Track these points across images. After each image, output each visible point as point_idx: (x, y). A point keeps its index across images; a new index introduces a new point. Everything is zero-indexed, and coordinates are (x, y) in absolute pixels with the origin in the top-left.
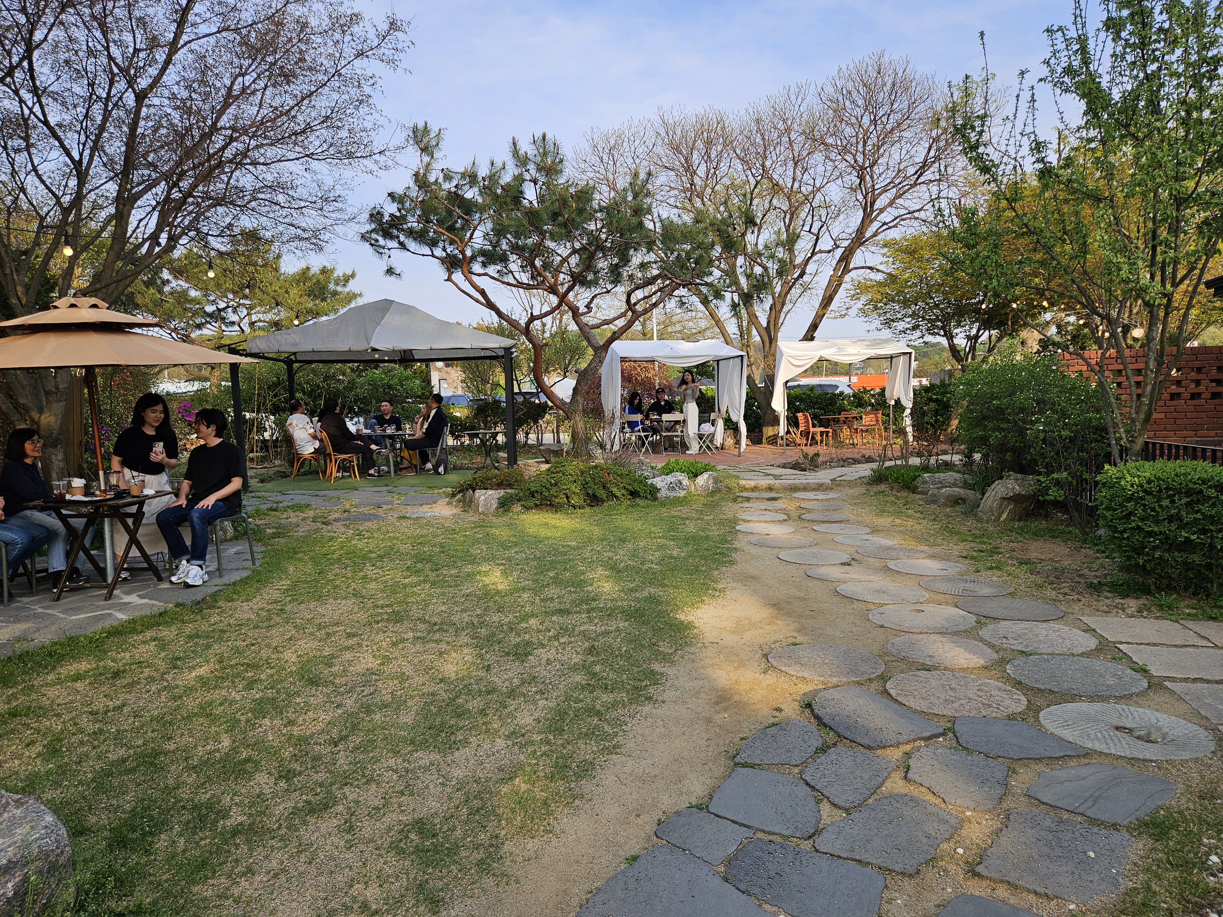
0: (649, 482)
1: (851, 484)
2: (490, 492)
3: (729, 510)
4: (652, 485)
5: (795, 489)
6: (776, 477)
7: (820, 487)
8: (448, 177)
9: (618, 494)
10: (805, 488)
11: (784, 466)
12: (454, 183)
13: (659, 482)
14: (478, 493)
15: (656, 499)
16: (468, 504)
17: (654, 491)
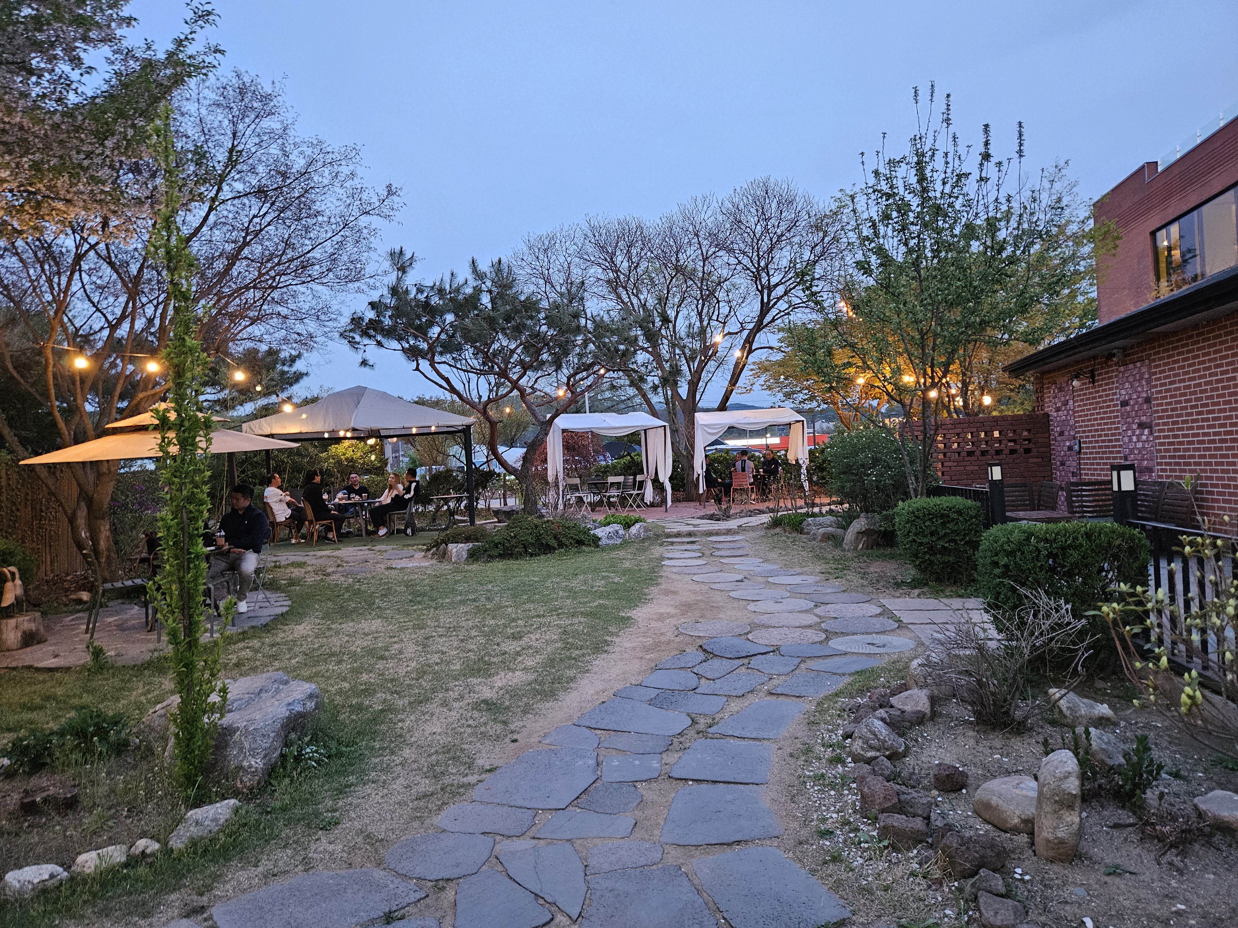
0: (592, 532)
1: (753, 528)
2: (461, 545)
3: (657, 551)
4: (594, 535)
5: (710, 534)
6: (694, 526)
7: (729, 532)
8: (420, 291)
9: (567, 543)
10: (717, 533)
11: (702, 518)
12: (425, 294)
13: (600, 532)
14: (451, 546)
15: (598, 546)
16: (443, 556)
17: (596, 540)
